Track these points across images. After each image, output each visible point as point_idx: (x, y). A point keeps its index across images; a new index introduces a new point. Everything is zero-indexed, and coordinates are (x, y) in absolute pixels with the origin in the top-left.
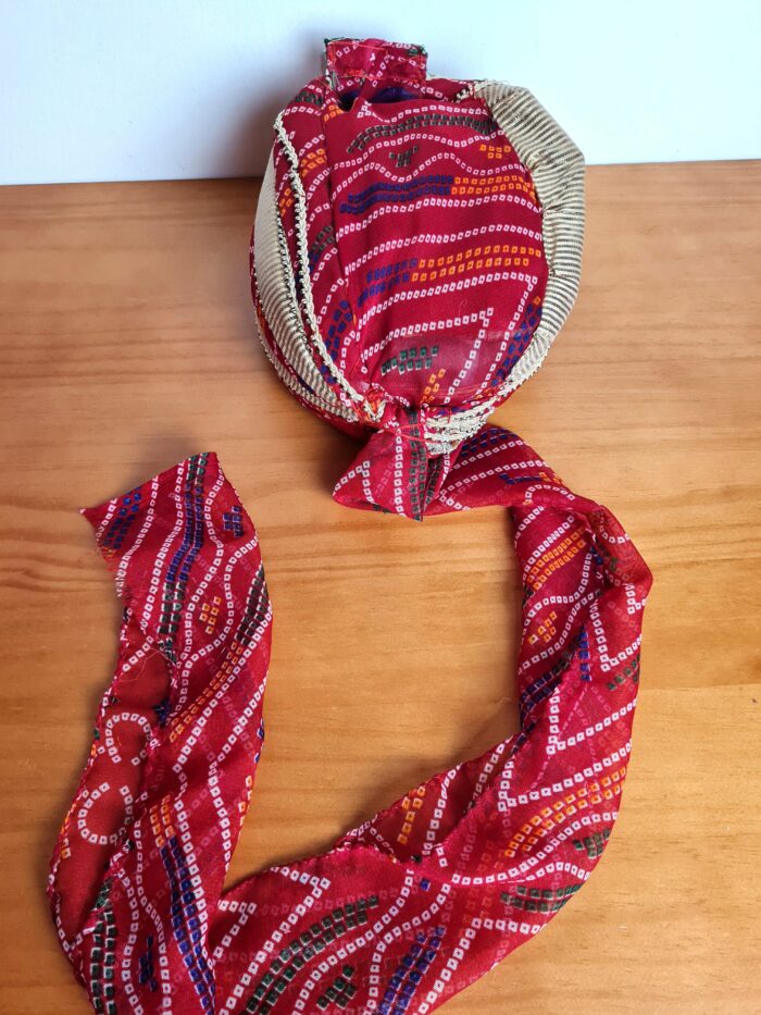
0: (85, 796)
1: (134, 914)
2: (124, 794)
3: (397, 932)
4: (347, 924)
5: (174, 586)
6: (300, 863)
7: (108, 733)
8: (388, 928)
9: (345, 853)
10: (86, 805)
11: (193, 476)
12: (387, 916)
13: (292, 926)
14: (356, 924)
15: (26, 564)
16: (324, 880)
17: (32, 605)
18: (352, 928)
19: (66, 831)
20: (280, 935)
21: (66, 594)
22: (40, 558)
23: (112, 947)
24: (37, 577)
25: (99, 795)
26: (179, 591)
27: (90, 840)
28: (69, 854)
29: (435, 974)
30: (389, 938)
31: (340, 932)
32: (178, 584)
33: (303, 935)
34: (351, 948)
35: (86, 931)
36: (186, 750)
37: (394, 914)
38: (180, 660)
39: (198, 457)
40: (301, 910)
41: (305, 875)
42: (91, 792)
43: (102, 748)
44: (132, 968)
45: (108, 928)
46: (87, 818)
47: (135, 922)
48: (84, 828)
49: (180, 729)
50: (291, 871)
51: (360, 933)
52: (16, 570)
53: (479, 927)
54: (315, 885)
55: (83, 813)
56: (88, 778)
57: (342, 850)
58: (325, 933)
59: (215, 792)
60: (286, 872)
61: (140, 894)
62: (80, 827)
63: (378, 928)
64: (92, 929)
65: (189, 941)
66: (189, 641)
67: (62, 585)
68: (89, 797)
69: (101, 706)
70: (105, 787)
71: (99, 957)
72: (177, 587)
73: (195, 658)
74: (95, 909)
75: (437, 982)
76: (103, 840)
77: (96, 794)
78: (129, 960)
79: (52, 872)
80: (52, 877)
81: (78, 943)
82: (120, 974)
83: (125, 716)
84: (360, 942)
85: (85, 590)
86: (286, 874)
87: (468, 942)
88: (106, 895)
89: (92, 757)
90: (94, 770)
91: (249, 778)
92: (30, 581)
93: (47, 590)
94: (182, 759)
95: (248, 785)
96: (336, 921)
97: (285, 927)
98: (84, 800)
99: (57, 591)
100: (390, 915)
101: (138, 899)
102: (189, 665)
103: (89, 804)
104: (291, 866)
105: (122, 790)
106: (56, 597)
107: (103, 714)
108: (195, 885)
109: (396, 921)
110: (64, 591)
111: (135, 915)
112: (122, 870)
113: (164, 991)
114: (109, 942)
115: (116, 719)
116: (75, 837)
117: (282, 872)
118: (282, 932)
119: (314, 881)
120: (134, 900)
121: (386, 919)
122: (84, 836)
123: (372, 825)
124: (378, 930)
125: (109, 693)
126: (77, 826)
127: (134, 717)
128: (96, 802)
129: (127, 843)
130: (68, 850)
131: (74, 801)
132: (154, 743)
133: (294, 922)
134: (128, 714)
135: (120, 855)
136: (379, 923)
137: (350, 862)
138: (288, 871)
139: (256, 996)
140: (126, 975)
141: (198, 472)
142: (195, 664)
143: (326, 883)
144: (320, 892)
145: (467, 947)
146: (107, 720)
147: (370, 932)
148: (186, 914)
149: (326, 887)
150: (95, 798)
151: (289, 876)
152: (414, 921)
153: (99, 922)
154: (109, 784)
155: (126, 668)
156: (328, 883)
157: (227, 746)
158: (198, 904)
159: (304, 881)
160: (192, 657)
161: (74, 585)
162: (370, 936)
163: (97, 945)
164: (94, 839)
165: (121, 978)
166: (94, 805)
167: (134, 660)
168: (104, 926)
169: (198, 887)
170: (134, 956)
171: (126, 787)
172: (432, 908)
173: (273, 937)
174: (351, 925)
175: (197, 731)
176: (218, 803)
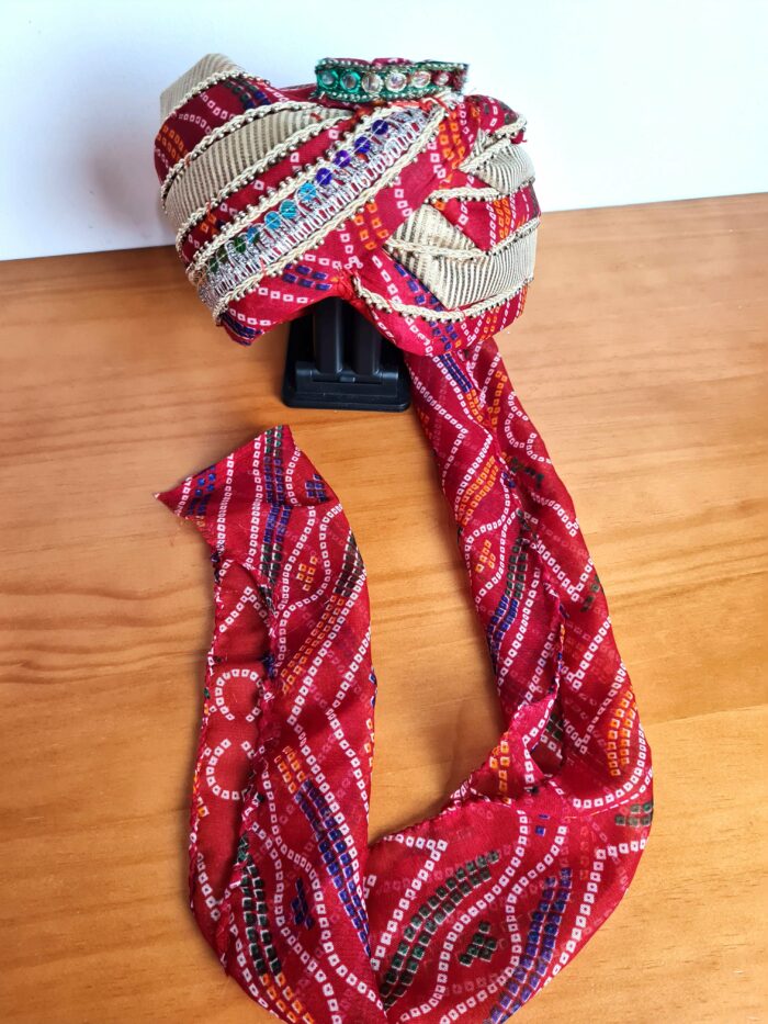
0: (208, 754)
1: (276, 864)
2: (246, 749)
3: (524, 881)
4: (471, 882)
5: (271, 547)
6: (413, 828)
7: (218, 692)
8: (514, 880)
9: (456, 812)
10: (210, 763)
11: (271, 448)
12: (510, 868)
13: (417, 892)
14: (480, 881)
15: (25, 655)
16: (441, 842)
17: (38, 700)
18: (477, 886)
19: (197, 790)
20: (408, 902)
21: (74, 683)
22: (40, 648)
23: (261, 897)
24: (38, 668)
25: (222, 751)
26: (276, 552)
27: (223, 796)
28: (207, 813)
29: (574, 911)
30: (517, 889)
31: (466, 891)
32: (275, 545)
33: (430, 899)
34: (482, 905)
35: (232, 886)
36: (300, 701)
37: (517, 865)
38: (277, 610)
39: (273, 430)
40: (423, 875)
41: (420, 839)
42: (213, 749)
43: (213, 707)
44: (286, 914)
45: (254, 880)
46: (216, 775)
47: (279, 871)
48: (214, 785)
49: (291, 680)
50: (405, 838)
51: (487, 889)
52: (12, 663)
53: (604, 857)
54: (432, 848)
55: (210, 771)
56: (206, 736)
57: (454, 809)
58: (452, 895)
59: (339, 734)
60: (400, 839)
61: (278, 844)
62: (210, 784)
63: (504, 881)
64: (238, 883)
65: (342, 876)
66: (286, 596)
67: (68, 674)
68: (212, 754)
69: (208, 666)
70: (226, 743)
71: (250, 906)
72: (274, 548)
73: (292, 608)
74: (238, 864)
75: (578, 918)
76: (235, 796)
77: (219, 751)
78: (281, 907)
79: (193, 830)
80: (194, 835)
81: (227, 897)
82: (275, 921)
83: (236, 673)
84: (489, 897)
85: (95, 676)
86: (401, 841)
87: (598, 875)
88: (245, 850)
89: (205, 716)
90: (210, 728)
91: (369, 721)
92: (30, 673)
93: (50, 681)
94: (296, 710)
95: (369, 727)
96: (460, 881)
97: (410, 894)
98: (208, 758)
99: (62, 681)
100: (513, 867)
101: (278, 849)
102: (287, 615)
103: (213, 761)
104: (405, 832)
105: (243, 745)
106: (62, 687)
107: (212, 674)
108: (339, 822)
109: (521, 872)
110: (71, 680)
111: (278, 864)
112: (255, 824)
113: (322, 926)
114: (258, 893)
115: (227, 676)
116: (207, 794)
117: (397, 839)
118: (409, 899)
119: (431, 845)
120: (274, 850)
121: (510, 871)
122: (216, 793)
123: (471, 786)
124: (504, 884)
125: (212, 653)
126: (207, 784)
127: (245, 673)
128: (220, 759)
129: (255, 798)
130: (205, 808)
131: (198, 760)
132: (268, 696)
133: (418, 887)
134: (238, 671)
135: (250, 809)
136: (503, 877)
137: (464, 821)
138: (402, 838)
139: (394, 967)
140: (280, 921)
141: (275, 445)
142: (293, 614)
143: (443, 845)
144: (439, 855)
145: (598, 879)
146: (216, 679)
147: (496, 886)
148: (337, 851)
149: (444, 848)
150: (219, 754)
151: (404, 842)
152: (538, 867)
153: (244, 876)
154: (230, 739)
155: (223, 628)
156: (445, 844)
157: (340, 693)
158: (346, 840)
159: (420, 846)
160: (290, 608)
161: (81, 673)
162: (497, 890)
163: (246, 895)
164: (226, 795)
165: (276, 924)
166: (219, 762)
167: (229, 621)
168: (249, 879)
169: (343, 823)
170: (285, 903)
171: (247, 743)
172: (552, 850)
173: (401, 905)
174: (475, 883)
175: (308, 681)
176: (344, 744)
